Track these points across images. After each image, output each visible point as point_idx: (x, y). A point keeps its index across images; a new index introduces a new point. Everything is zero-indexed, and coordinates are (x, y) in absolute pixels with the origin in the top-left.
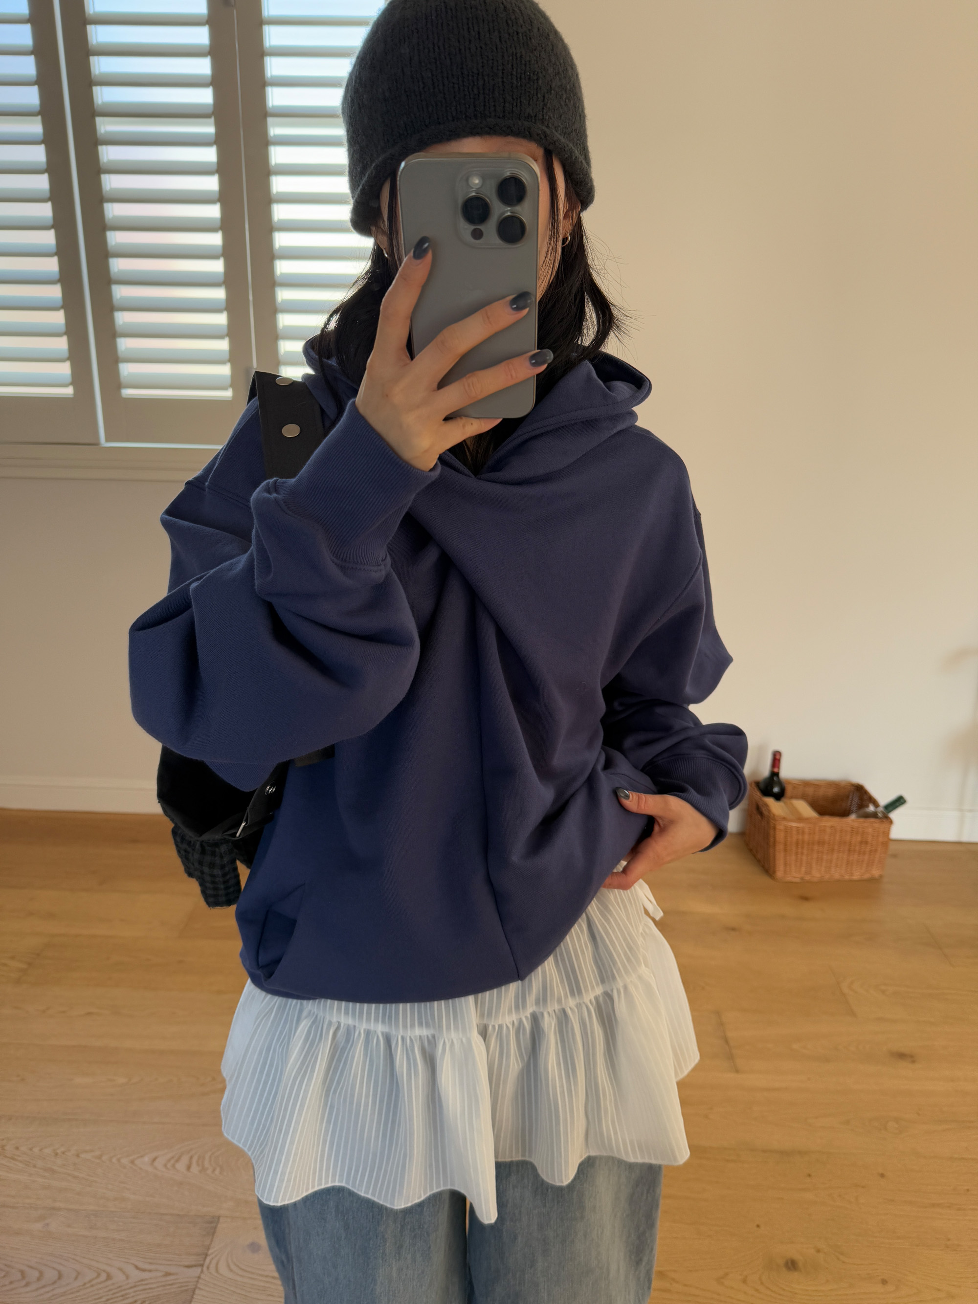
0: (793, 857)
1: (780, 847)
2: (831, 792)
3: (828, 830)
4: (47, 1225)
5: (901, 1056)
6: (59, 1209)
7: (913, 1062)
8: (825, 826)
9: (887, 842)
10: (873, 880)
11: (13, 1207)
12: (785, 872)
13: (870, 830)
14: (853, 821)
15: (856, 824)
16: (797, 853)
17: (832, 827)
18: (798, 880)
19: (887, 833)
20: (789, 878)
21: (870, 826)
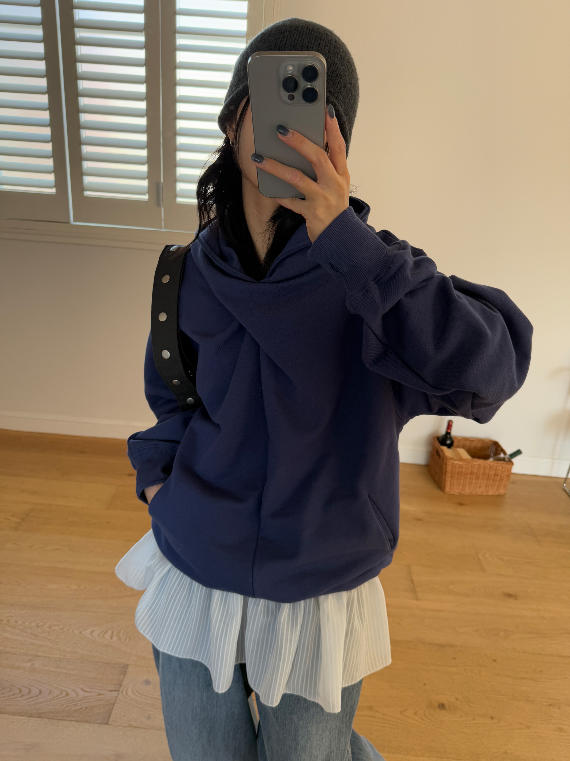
0: (456, 481)
1: (448, 475)
2: (479, 445)
3: (477, 466)
4: (34, 664)
5: (509, 595)
6: (40, 656)
7: (516, 599)
8: (475, 464)
9: (510, 474)
10: (499, 496)
11: (14, 654)
12: (450, 488)
13: (500, 468)
14: (491, 462)
15: (492, 464)
16: (458, 479)
17: (479, 465)
18: (457, 494)
19: (510, 470)
20: (452, 492)
21: (500, 465)
